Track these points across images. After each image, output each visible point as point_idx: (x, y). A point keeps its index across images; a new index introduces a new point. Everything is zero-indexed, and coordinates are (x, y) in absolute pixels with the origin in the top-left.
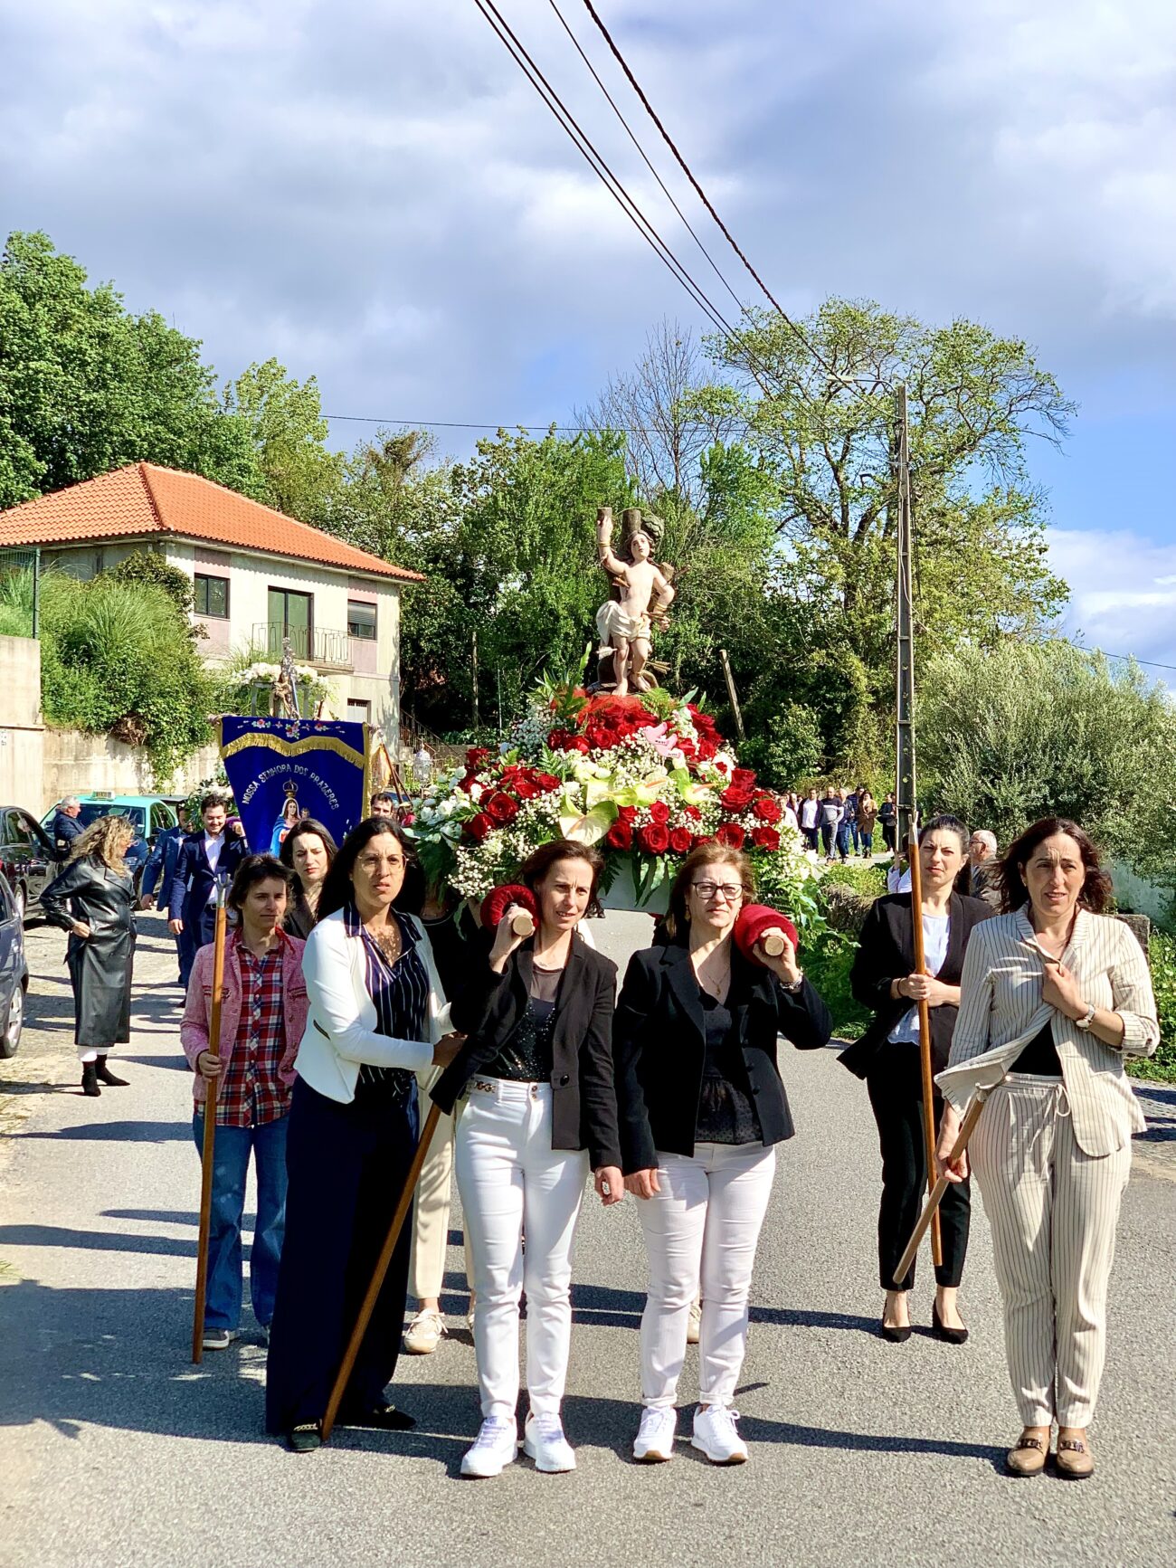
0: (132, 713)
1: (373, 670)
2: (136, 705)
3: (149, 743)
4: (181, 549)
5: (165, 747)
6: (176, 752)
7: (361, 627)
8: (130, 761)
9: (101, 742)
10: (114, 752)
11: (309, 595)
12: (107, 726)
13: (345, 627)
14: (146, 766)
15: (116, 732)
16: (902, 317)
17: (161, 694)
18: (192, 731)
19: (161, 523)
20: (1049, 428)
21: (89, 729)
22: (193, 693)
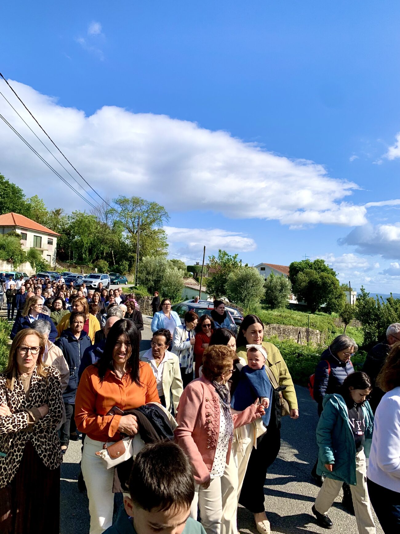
0: (11, 258)
1: (52, 250)
2: (12, 257)
3: (14, 263)
4: (19, 228)
5: (16, 263)
6: (18, 264)
7: (50, 243)
8: (10, 265)
9: (5, 262)
10: (7, 264)
11: (41, 237)
12: (6, 260)
13: (47, 243)
14: (12, 266)
15: (8, 261)
16: (145, 200)
17: (16, 255)
18: (21, 261)
19: (15, 224)
20: (166, 220)
21: (3, 260)
22: (21, 255)
